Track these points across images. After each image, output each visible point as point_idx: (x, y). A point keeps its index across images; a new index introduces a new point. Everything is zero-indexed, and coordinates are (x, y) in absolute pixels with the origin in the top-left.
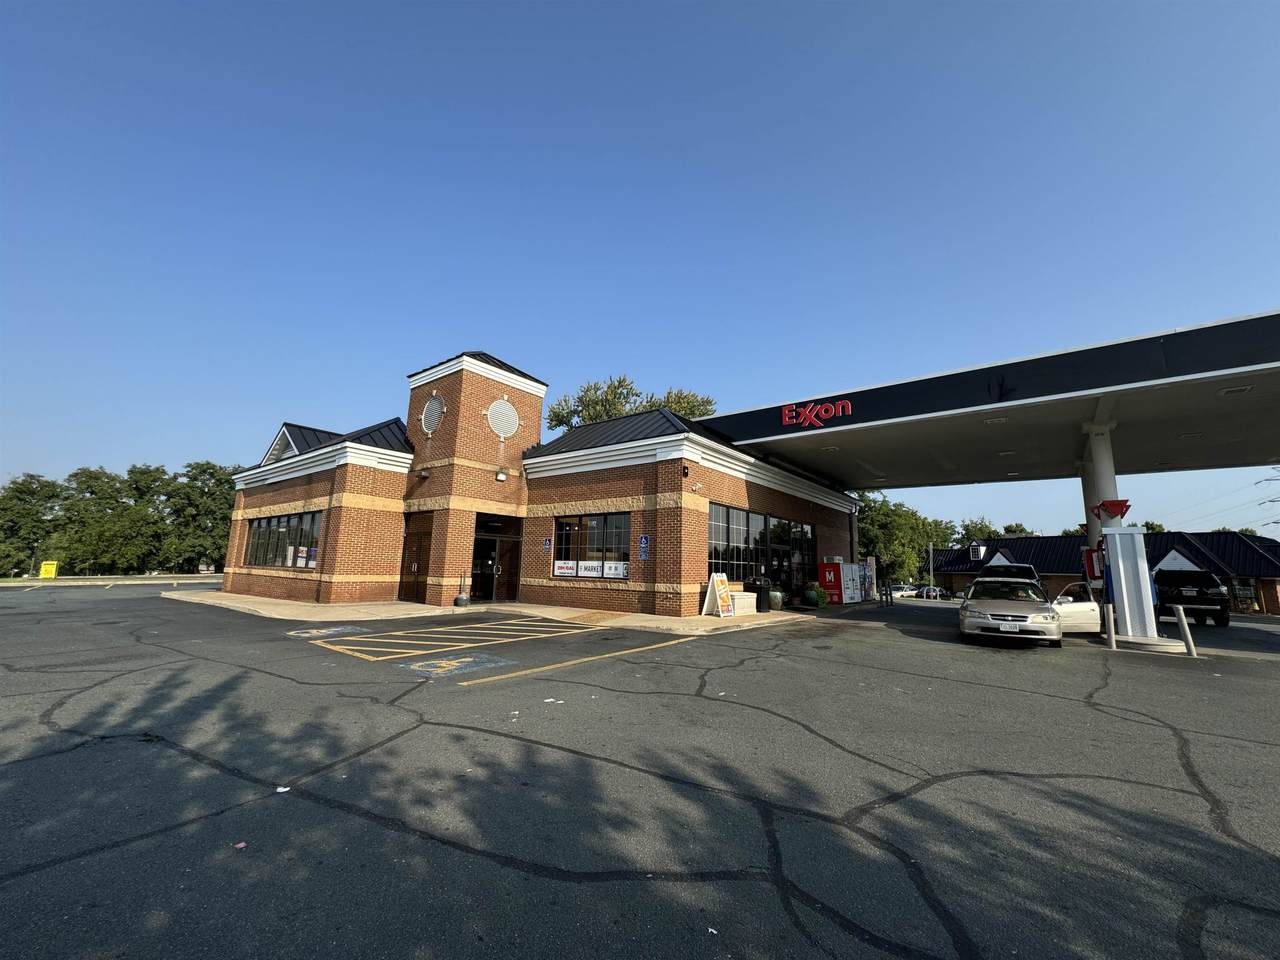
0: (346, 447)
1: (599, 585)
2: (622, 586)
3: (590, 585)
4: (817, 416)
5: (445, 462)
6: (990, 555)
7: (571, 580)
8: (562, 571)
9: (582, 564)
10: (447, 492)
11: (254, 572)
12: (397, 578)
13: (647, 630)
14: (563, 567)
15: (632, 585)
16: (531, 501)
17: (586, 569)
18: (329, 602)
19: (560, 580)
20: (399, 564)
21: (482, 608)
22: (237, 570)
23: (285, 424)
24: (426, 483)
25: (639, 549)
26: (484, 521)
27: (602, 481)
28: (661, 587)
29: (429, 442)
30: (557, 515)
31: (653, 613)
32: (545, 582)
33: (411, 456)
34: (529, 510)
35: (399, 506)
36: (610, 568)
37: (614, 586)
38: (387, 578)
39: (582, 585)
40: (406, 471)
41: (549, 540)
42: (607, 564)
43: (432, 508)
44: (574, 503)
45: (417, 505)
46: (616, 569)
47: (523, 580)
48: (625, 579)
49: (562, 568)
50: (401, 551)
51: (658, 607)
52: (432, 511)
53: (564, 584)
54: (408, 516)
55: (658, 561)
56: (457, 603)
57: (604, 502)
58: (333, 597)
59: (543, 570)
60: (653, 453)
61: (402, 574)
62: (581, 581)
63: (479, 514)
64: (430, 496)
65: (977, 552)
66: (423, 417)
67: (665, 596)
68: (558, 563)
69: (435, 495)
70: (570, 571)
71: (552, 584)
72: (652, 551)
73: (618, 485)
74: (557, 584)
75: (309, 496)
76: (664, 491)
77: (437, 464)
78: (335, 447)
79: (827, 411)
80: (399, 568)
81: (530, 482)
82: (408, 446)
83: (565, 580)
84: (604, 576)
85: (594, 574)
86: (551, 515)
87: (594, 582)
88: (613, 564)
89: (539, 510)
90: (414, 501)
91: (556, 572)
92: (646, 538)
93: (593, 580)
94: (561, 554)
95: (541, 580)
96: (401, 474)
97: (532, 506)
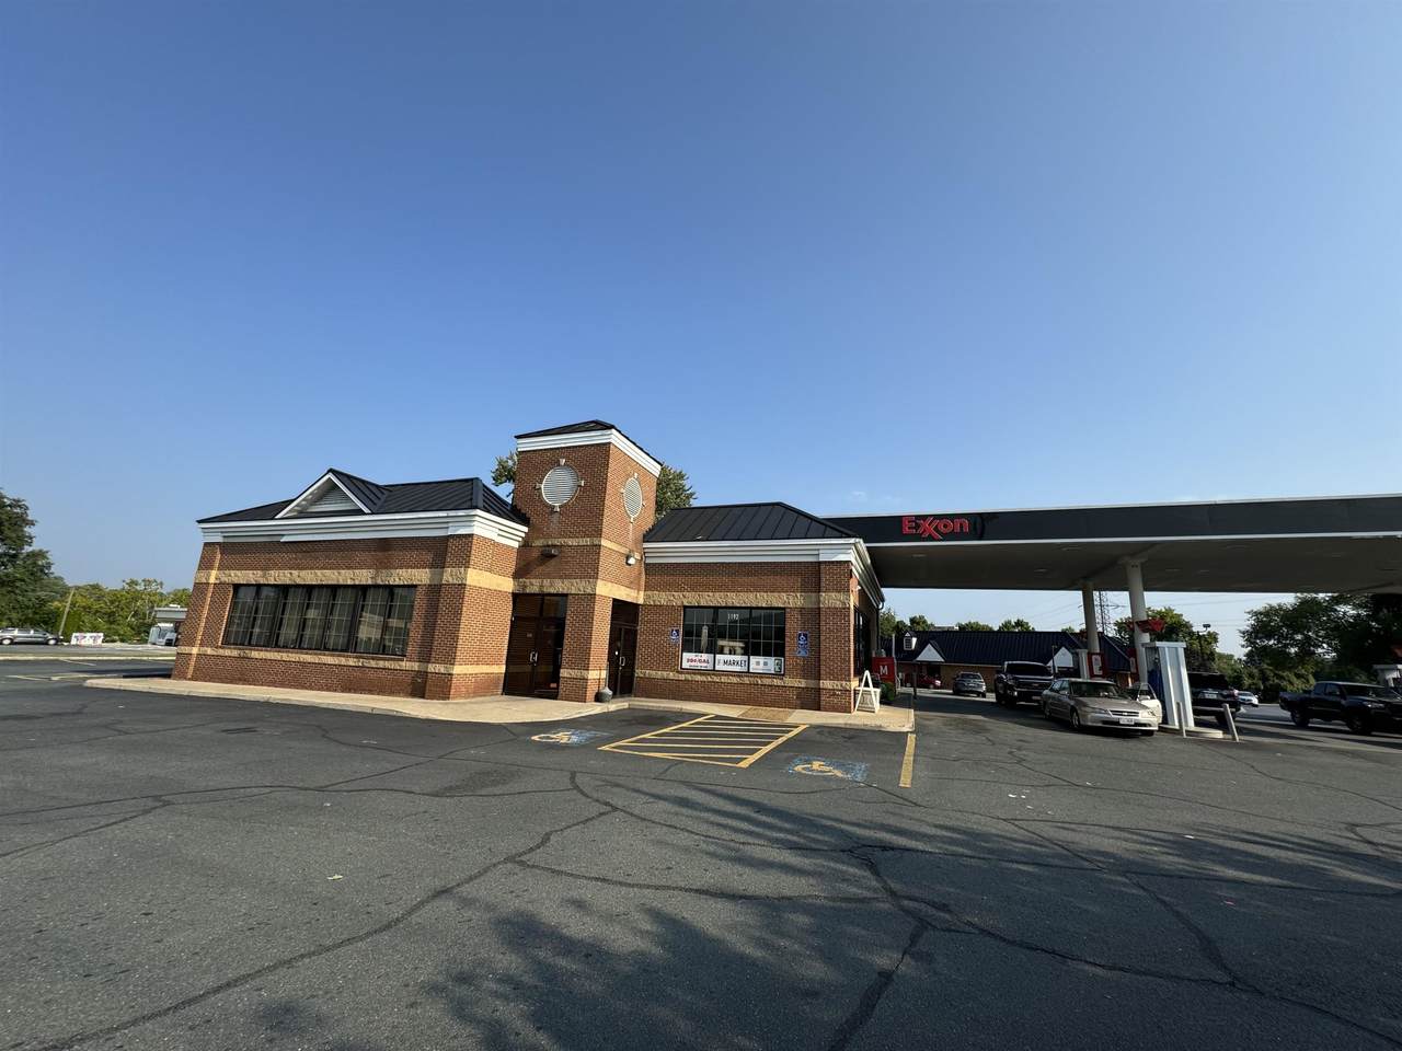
1: (746, 680)
2: (776, 682)
3: (735, 680)
4: (936, 529)
5: (587, 541)
7: (709, 675)
8: (693, 664)
9: (719, 657)
12: (503, 669)
14: (689, 660)
15: (789, 681)
16: (648, 587)
17: (725, 663)
18: (448, 698)
19: (695, 674)
20: (505, 652)
22: (208, 651)
23: (331, 471)
24: (553, 562)
25: (796, 648)
26: (619, 606)
27: (748, 574)
28: (826, 684)
29: (556, 516)
30: (686, 604)
31: (819, 709)
32: (671, 675)
33: (526, 529)
34: (647, 597)
35: (508, 585)
36: (758, 663)
37: (767, 681)
39: (716, 679)
40: (516, 545)
41: (677, 631)
42: (753, 659)
43: (565, 592)
44: (711, 594)
45: (534, 586)
46: (765, 664)
47: (638, 672)
48: (778, 675)
49: (692, 661)
50: (507, 637)
51: (823, 703)
52: (566, 595)
53: (698, 678)
54: (515, 596)
55: (822, 658)
56: (599, 698)
57: (751, 596)
58: (452, 691)
59: (672, 662)
60: (816, 552)
61: (508, 664)
62: (723, 675)
63: (615, 600)
64: (561, 577)
65: (910, 642)
66: (543, 487)
67: (833, 693)
68: (686, 655)
69: (568, 577)
70: (704, 664)
71: (682, 677)
72: (814, 647)
73: (769, 580)
74: (689, 677)
76: (827, 591)
77: (570, 542)
78: (452, 513)
79: (945, 526)
81: (651, 570)
82: (524, 520)
83: (701, 674)
84: (751, 671)
85: (737, 669)
86: (679, 603)
87: (739, 676)
88: (761, 659)
89: (662, 598)
90: (534, 581)
91: (686, 665)
92: (805, 635)
93: (739, 674)
94: (690, 646)
95: (665, 673)
96: (513, 548)
97: (649, 593)
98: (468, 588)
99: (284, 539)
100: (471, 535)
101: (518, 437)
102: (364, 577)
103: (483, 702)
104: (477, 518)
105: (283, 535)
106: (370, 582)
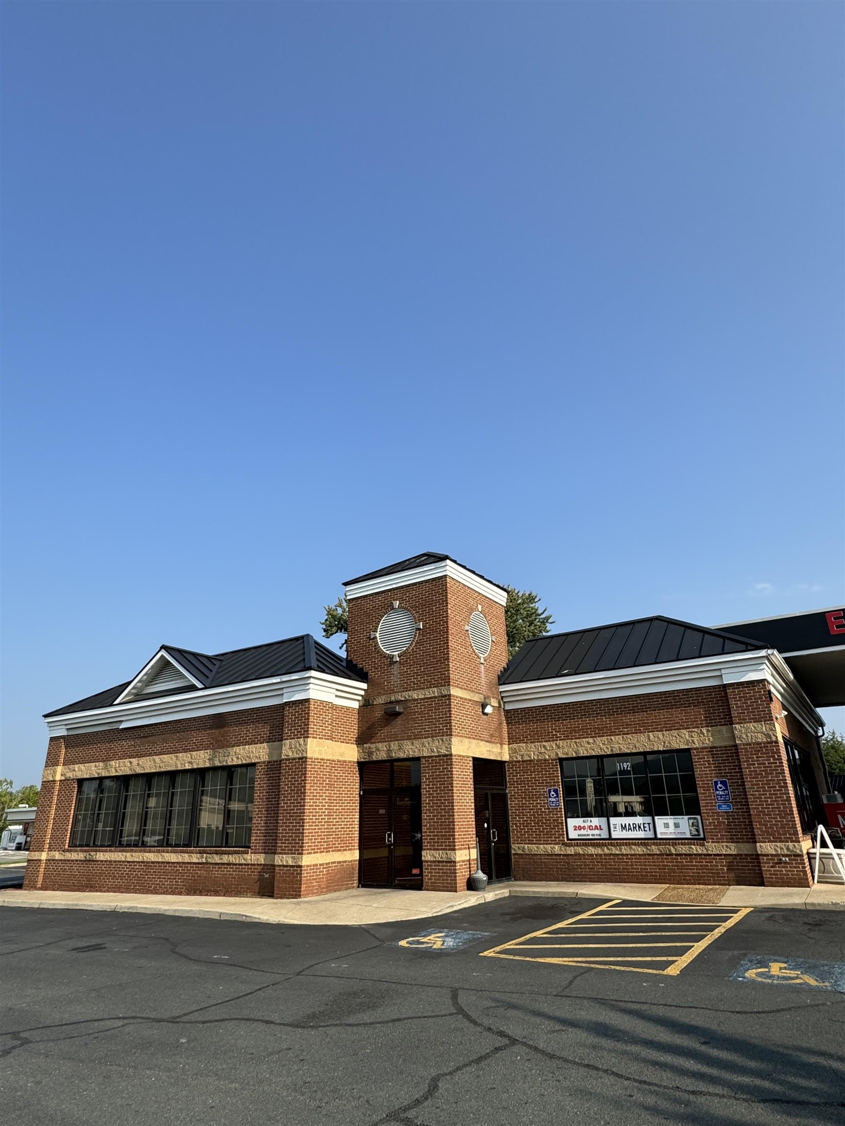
0: (310, 677)
1: (655, 849)
2: (696, 849)
3: (640, 850)
5: (435, 692)
7: (605, 845)
8: (582, 832)
9: (614, 820)
10: (441, 731)
12: (356, 855)
14: (583, 827)
15: (712, 848)
16: (512, 740)
17: (623, 828)
18: (299, 896)
19: (586, 845)
20: (357, 834)
22: (57, 855)
23: (163, 647)
24: (399, 721)
25: (714, 801)
26: (478, 764)
27: (634, 711)
28: (766, 848)
29: (396, 666)
30: (561, 755)
31: (762, 884)
32: (557, 849)
33: (364, 686)
34: (513, 752)
35: (351, 753)
36: (666, 825)
37: (683, 849)
38: (338, 857)
39: (615, 851)
40: (356, 705)
41: (556, 791)
42: (660, 821)
43: (417, 755)
44: (591, 740)
45: (381, 751)
46: (677, 826)
47: (516, 848)
48: (697, 839)
49: (580, 828)
50: (356, 816)
51: (766, 875)
52: (418, 759)
53: (592, 850)
54: (363, 766)
55: (754, 812)
56: (472, 885)
57: (643, 738)
58: (303, 887)
60: (717, 673)
61: (361, 848)
62: (623, 844)
63: (475, 760)
64: (410, 738)
66: (378, 635)
67: (777, 861)
68: (572, 822)
69: (417, 737)
70: (597, 832)
71: (571, 851)
72: (741, 799)
73: (663, 715)
74: (580, 850)
75: (222, 744)
76: (742, 721)
77: (415, 695)
80: (355, 842)
81: (512, 717)
83: (593, 845)
84: (659, 836)
85: (640, 834)
86: (553, 756)
87: (645, 845)
88: (670, 820)
89: (532, 751)
90: (380, 745)
91: (573, 835)
92: (724, 783)
93: (643, 842)
94: (576, 809)
95: (548, 847)
96: (353, 709)
97: (515, 746)
98: (309, 762)
99: (123, 726)
100: (307, 700)
101: (346, 584)
102: (201, 759)
103: (337, 899)
104: (312, 680)
105: (121, 721)
106: (207, 765)
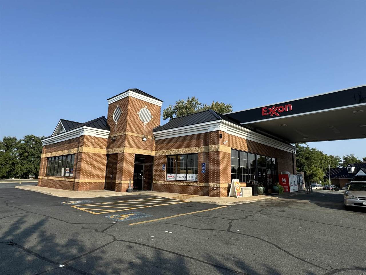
0: (84, 128)
1: (185, 184)
2: (195, 184)
3: (181, 184)
4: (277, 111)
5: (122, 133)
6: (357, 171)
7: (173, 182)
8: (170, 178)
9: (178, 175)
10: (123, 146)
11: (50, 178)
12: (104, 181)
13: (206, 203)
14: (170, 176)
15: (200, 184)
16: (157, 149)
17: (179, 177)
18: (78, 190)
19: (169, 182)
20: (105, 175)
21: (137, 193)
22: (43, 178)
23: (61, 120)
24: (115, 142)
25: (201, 169)
26: (138, 157)
27: (186, 141)
28: (211, 185)
29: (116, 126)
30: (167, 155)
31: (208, 195)
32: (163, 182)
33: (109, 132)
34: (156, 153)
35: (104, 152)
36: (190, 177)
37: (192, 184)
38: (100, 181)
39: (178, 184)
40: (107, 137)
41: (165, 165)
42: (188, 175)
43: (118, 152)
44: (174, 150)
45: (111, 151)
46: (192, 177)
47: (154, 182)
48: (196, 181)
50: (105, 170)
51: (210, 193)
52: (117, 154)
53: (171, 183)
54: (107, 156)
55: (210, 174)
56: (127, 191)
57: (187, 149)
58: (79, 188)
59: (162, 178)
60: (207, 128)
61: (106, 179)
62: (178, 182)
63: (136, 155)
64: (117, 148)
65: (350, 169)
66: (113, 116)
67: (213, 189)
68: (168, 175)
70: (173, 178)
71: (166, 183)
72: (207, 169)
73: (192, 142)
74: (168, 183)
75: (70, 148)
76: (212, 144)
77: (119, 134)
78: (80, 128)
79: (281, 109)
80: (104, 177)
81: (157, 142)
82: (108, 128)
84: (188, 180)
85: (183, 179)
86: (165, 155)
88: (191, 175)
89: (161, 153)
90: (110, 149)
91: (168, 178)
92: (204, 164)
93: (182, 181)
94: (170, 171)
95: (161, 182)
96: (106, 139)
98: (83, 153)
99: (54, 142)
100: (84, 135)
101: (108, 99)
102: (66, 152)
